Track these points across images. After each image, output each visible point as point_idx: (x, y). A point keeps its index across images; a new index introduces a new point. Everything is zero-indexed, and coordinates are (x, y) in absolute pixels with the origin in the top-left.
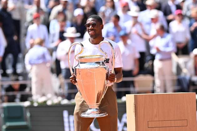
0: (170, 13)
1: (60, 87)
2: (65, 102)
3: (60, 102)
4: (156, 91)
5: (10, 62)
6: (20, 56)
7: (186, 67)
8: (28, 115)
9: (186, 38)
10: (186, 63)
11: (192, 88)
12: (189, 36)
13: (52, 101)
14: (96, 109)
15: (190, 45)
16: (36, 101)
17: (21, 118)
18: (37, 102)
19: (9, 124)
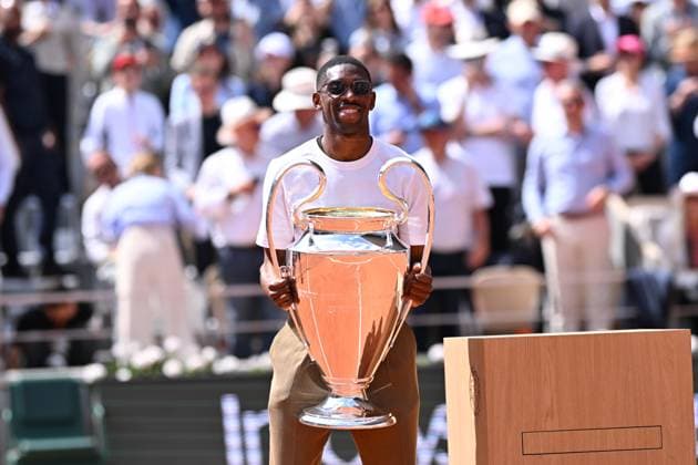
0: (599, 46)
1: (210, 313)
2: (229, 364)
3: (209, 366)
4: (548, 323)
5: (30, 224)
6: (68, 203)
7: (655, 238)
8: (98, 411)
9: (657, 137)
10: (655, 224)
11: (676, 312)
12: (664, 129)
13: (183, 363)
14: (356, 399)
15: (669, 161)
16: (125, 363)
17: (71, 422)
18: (130, 367)
19: (28, 445)
